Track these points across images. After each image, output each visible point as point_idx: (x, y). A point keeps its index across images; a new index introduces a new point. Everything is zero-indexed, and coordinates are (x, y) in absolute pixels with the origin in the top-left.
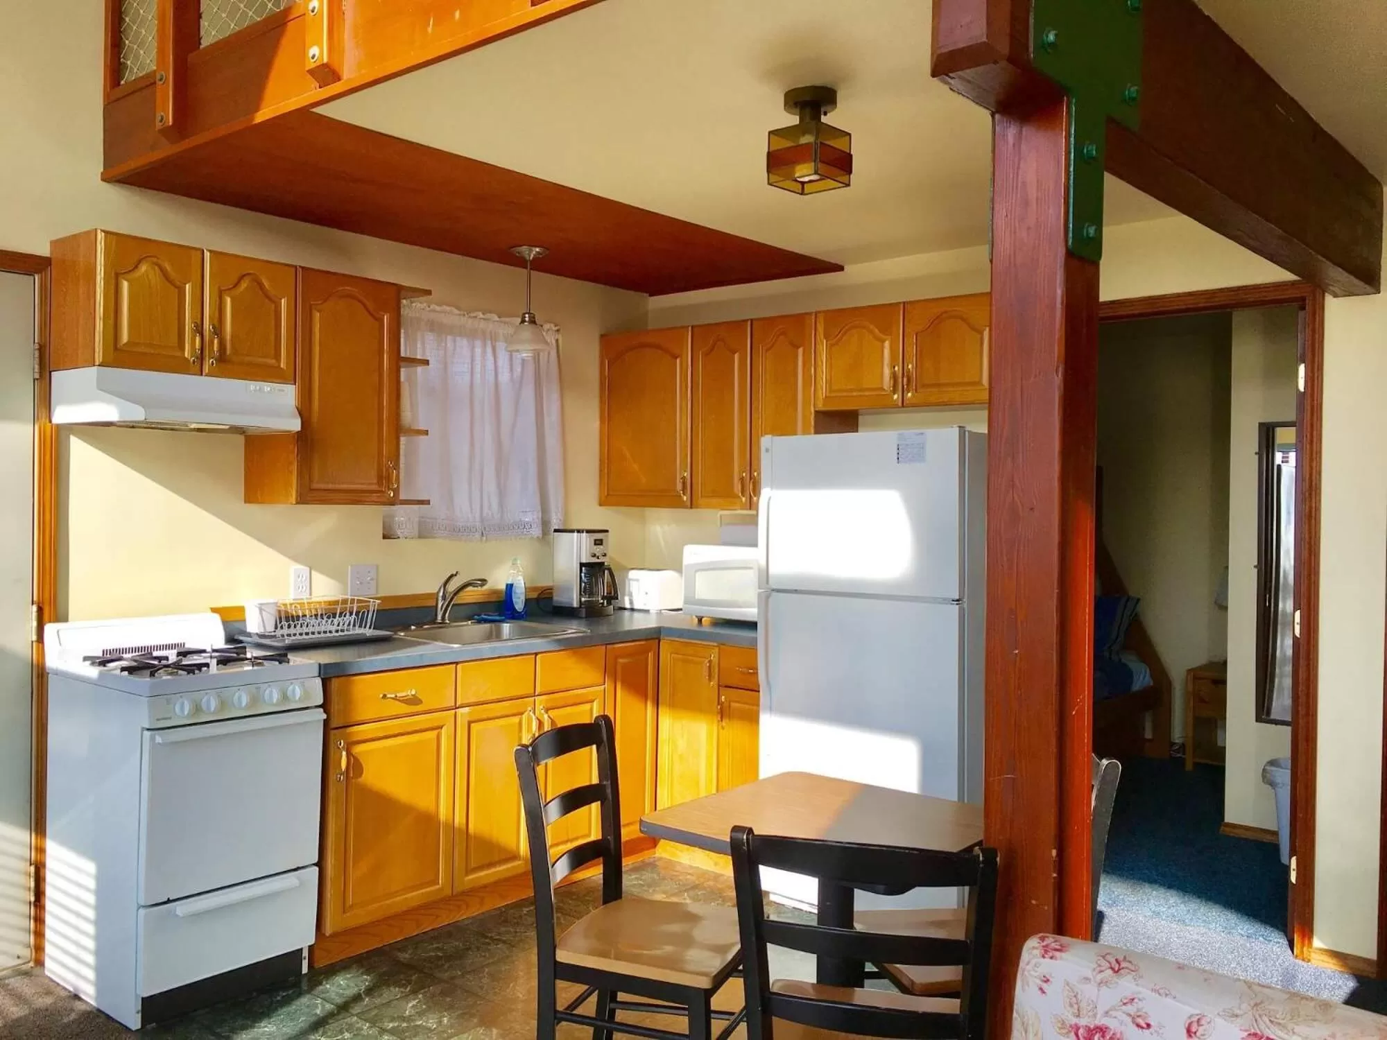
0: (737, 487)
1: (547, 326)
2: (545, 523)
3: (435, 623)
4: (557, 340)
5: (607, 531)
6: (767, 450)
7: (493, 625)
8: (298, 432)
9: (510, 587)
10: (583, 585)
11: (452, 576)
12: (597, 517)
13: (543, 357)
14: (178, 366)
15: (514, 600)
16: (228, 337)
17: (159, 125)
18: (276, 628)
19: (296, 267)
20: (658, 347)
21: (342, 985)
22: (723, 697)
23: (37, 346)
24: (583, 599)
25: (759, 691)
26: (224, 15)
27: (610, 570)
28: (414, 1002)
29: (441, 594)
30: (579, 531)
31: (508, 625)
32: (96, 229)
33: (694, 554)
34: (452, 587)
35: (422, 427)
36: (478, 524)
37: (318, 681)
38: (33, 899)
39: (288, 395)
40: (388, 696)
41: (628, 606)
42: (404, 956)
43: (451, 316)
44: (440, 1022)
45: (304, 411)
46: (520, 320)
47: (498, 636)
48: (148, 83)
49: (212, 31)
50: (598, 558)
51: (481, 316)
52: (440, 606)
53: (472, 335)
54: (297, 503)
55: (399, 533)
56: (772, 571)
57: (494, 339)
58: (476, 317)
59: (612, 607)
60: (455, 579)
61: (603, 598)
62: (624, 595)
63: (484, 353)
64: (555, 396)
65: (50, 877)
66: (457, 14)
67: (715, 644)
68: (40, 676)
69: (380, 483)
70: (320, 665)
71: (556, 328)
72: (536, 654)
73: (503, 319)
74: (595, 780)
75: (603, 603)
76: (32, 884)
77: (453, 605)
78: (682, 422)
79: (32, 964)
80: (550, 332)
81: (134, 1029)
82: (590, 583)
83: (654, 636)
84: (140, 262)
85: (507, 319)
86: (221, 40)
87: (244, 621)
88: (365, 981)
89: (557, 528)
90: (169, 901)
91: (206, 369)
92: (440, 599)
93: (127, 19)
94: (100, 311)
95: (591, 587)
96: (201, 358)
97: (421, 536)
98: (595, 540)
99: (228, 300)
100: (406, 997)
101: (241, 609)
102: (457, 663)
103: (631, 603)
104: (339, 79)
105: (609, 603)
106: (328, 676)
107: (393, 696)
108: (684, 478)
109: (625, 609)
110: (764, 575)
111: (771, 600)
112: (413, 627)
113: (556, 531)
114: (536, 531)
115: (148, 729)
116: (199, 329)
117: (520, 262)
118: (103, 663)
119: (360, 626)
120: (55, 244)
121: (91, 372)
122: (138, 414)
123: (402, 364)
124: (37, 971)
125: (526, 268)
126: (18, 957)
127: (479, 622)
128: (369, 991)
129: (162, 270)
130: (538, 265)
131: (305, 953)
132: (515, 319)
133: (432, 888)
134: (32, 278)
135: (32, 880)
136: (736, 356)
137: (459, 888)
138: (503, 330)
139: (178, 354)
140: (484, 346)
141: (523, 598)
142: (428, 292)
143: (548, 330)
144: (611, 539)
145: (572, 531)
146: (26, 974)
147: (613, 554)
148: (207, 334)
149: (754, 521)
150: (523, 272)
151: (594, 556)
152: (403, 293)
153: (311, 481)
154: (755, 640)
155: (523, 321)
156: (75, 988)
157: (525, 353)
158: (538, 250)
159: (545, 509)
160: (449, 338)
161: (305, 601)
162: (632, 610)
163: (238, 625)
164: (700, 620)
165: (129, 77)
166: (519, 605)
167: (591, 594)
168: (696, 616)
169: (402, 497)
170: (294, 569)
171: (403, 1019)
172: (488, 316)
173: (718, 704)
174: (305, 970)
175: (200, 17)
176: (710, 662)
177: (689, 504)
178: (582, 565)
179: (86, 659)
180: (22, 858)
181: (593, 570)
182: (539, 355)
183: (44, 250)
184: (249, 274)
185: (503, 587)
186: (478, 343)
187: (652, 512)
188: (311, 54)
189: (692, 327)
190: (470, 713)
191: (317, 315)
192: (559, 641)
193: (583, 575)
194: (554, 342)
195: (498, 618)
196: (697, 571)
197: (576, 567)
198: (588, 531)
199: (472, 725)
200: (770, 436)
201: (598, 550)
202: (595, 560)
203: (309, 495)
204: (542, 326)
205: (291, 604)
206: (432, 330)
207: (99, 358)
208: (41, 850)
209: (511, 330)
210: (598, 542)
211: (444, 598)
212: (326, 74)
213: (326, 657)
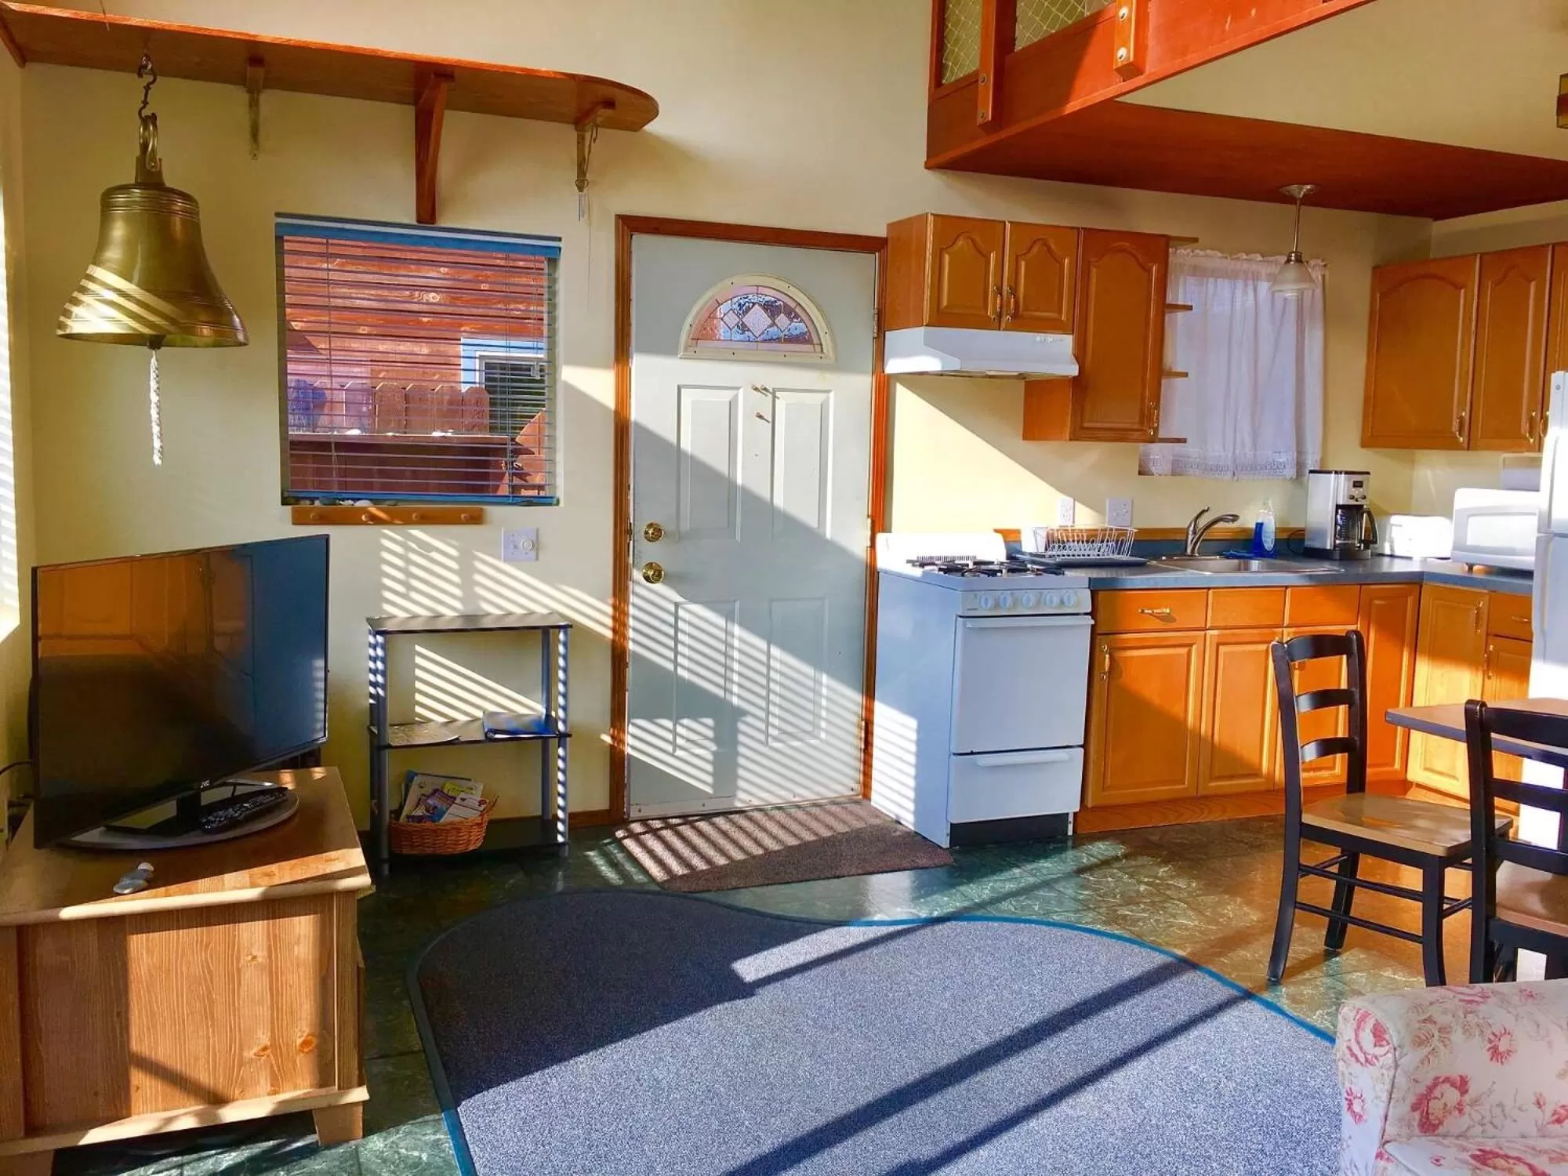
0: (1525, 427)
1: (1312, 263)
2: (1300, 465)
3: (1185, 555)
4: (1324, 276)
5: (1368, 473)
6: (1558, 388)
7: (1242, 561)
8: (1074, 377)
9: (1260, 526)
10: (1339, 528)
11: (1203, 512)
12: (1360, 459)
13: (1307, 295)
14: (983, 324)
15: (1263, 539)
16: (1021, 296)
17: (980, 121)
18: (1046, 549)
19: (1078, 228)
20: (1441, 278)
21: (1102, 849)
22: (1491, 647)
23: (876, 311)
24: (1338, 542)
25: (1531, 642)
26: (1038, 18)
27: (1369, 513)
28: (1166, 869)
29: (1192, 528)
30: (1336, 472)
31: (1257, 562)
32: (927, 214)
33: (1466, 498)
34: (1203, 522)
35: (1179, 369)
36: (1230, 463)
37: (1088, 592)
38: (863, 747)
39: (1065, 343)
40: (1146, 611)
41: (1387, 551)
42: (1155, 838)
43: (1214, 259)
44: (1189, 885)
45: (1080, 355)
46: (1286, 259)
47: (1247, 569)
48: (971, 82)
49: (1025, 35)
50: (1357, 500)
51: (1245, 257)
52: (1190, 538)
53: (1232, 276)
54: (1071, 440)
55: (1153, 469)
56: (1555, 516)
57: (1256, 278)
58: (1238, 258)
59: (1369, 551)
60: (1206, 514)
61: (1361, 541)
62: (1384, 540)
63: (1245, 293)
64: (1319, 334)
65: (877, 730)
66: (1253, 12)
67: (1485, 591)
68: (873, 575)
69: (1141, 422)
70: (1090, 579)
71: (1323, 264)
72: (1287, 587)
73: (1266, 259)
74: (1344, 686)
75: (1359, 547)
76: (863, 735)
77: (1203, 540)
78: (1462, 357)
79: (860, 797)
80: (1317, 268)
81: (944, 847)
82: (1345, 526)
83: (1416, 581)
84: (958, 237)
85: (1271, 259)
86: (1036, 43)
87: (1020, 542)
88: (1120, 850)
89: (1312, 469)
90: (972, 753)
91: (1003, 325)
92: (1190, 533)
93: (950, 25)
94: (928, 280)
95: (1347, 532)
96: (1000, 316)
97: (1174, 474)
98: (1354, 482)
99: (1023, 263)
100: (1159, 865)
101: (1018, 532)
102: (1209, 589)
103: (1392, 549)
104: (1142, 74)
105: (1367, 547)
106: (1095, 588)
107: (1150, 612)
108: (1461, 419)
109: (1383, 555)
110: (1545, 522)
111: (1551, 546)
112: (1164, 558)
113: (1311, 472)
114: (1290, 472)
115: (961, 617)
116: (1000, 291)
117: (1289, 200)
118: (922, 565)
119: (1119, 554)
120: (891, 226)
121: (920, 332)
122: (955, 364)
123: (1167, 310)
124: (865, 802)
125: (1296, 204)
126: (852, 790)
127: (1228, 557)
128: (1126, 856)
129: (973, 240)
130: (1309, 200)
131: (1071, 819)
132: (1278, 257)
133: (1181, 787)
134: (872, 256)
135: (863, 732)
136: (1533, 285)
137: (1202, 792)
138: (1265, 270)
139: (982, 312)
140: (1246, 285)
141: (1273, 536)
142: (1196, 240)
143: (1314, 266)
144: (1372, 484)
145: (1330, 472)
146: (857, 802)
147: (1371, 496)
148: (1005, 293)
149: (1536, 463)
150: (1293, 208)
151: (1352, 497)
152: (1171, 243)
153: (1082, 421)
154: (1531, 587)
155: (1289, 261)
156: (897, 816)
157: (1290, 292)
158: (1309, 187)
159: (1300, 452)
160: (1211, 280)
161: (1069, 528)
162: (1392, 556)
163: (1017, 546)
164: (1471, 567)
165: (949, 78)
166: (1269, 544)
167: (1347, 537)
168: (1467, 564)
169: (1161, 435)
170: (1061, 500)
171: (1156, 877)
172: (1252, 256)
173: (1486, 652)
174: (1070, 833)
175: (1016, 21)
176: (1478, 609)
177: (1466, 445)
178: (1338, 507)
179: (909, 561)
180: (856, 714)
181: (1350, 513)
182: (1303, 293)
183: (881, 232)
184: (1039, 240)
185: (1254, 526)
186: (1240, 284)
187: (1422, 455)
188: (1119, 55)
189: (1482, 255)
190: (1218, 635)
191: (1094, 271)
192: (1310, 577)
193: (1339, 517)
194: (1320, 277)
195: (1246, 555)
196: (1469, 516)
197: (1331, 508)
198: (1347, 473)
199: (1221, 647)
200: (1562, 372)
201: (1356, 492)
202: (1353, 502)
203: (1082, 433)
204: (1307, 262)
205: (1058, 530)
206: (1194, 275)
207: (926, 320)
208: (869, 711)
209: (1275, 270)
210: (1358, 484)
211: (1194, 533)
212: (1131, 70)
213: (1095, 574)
